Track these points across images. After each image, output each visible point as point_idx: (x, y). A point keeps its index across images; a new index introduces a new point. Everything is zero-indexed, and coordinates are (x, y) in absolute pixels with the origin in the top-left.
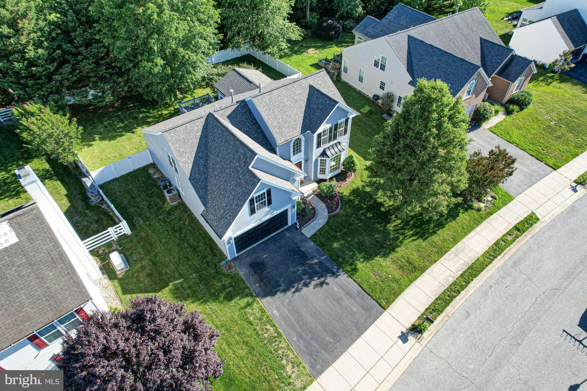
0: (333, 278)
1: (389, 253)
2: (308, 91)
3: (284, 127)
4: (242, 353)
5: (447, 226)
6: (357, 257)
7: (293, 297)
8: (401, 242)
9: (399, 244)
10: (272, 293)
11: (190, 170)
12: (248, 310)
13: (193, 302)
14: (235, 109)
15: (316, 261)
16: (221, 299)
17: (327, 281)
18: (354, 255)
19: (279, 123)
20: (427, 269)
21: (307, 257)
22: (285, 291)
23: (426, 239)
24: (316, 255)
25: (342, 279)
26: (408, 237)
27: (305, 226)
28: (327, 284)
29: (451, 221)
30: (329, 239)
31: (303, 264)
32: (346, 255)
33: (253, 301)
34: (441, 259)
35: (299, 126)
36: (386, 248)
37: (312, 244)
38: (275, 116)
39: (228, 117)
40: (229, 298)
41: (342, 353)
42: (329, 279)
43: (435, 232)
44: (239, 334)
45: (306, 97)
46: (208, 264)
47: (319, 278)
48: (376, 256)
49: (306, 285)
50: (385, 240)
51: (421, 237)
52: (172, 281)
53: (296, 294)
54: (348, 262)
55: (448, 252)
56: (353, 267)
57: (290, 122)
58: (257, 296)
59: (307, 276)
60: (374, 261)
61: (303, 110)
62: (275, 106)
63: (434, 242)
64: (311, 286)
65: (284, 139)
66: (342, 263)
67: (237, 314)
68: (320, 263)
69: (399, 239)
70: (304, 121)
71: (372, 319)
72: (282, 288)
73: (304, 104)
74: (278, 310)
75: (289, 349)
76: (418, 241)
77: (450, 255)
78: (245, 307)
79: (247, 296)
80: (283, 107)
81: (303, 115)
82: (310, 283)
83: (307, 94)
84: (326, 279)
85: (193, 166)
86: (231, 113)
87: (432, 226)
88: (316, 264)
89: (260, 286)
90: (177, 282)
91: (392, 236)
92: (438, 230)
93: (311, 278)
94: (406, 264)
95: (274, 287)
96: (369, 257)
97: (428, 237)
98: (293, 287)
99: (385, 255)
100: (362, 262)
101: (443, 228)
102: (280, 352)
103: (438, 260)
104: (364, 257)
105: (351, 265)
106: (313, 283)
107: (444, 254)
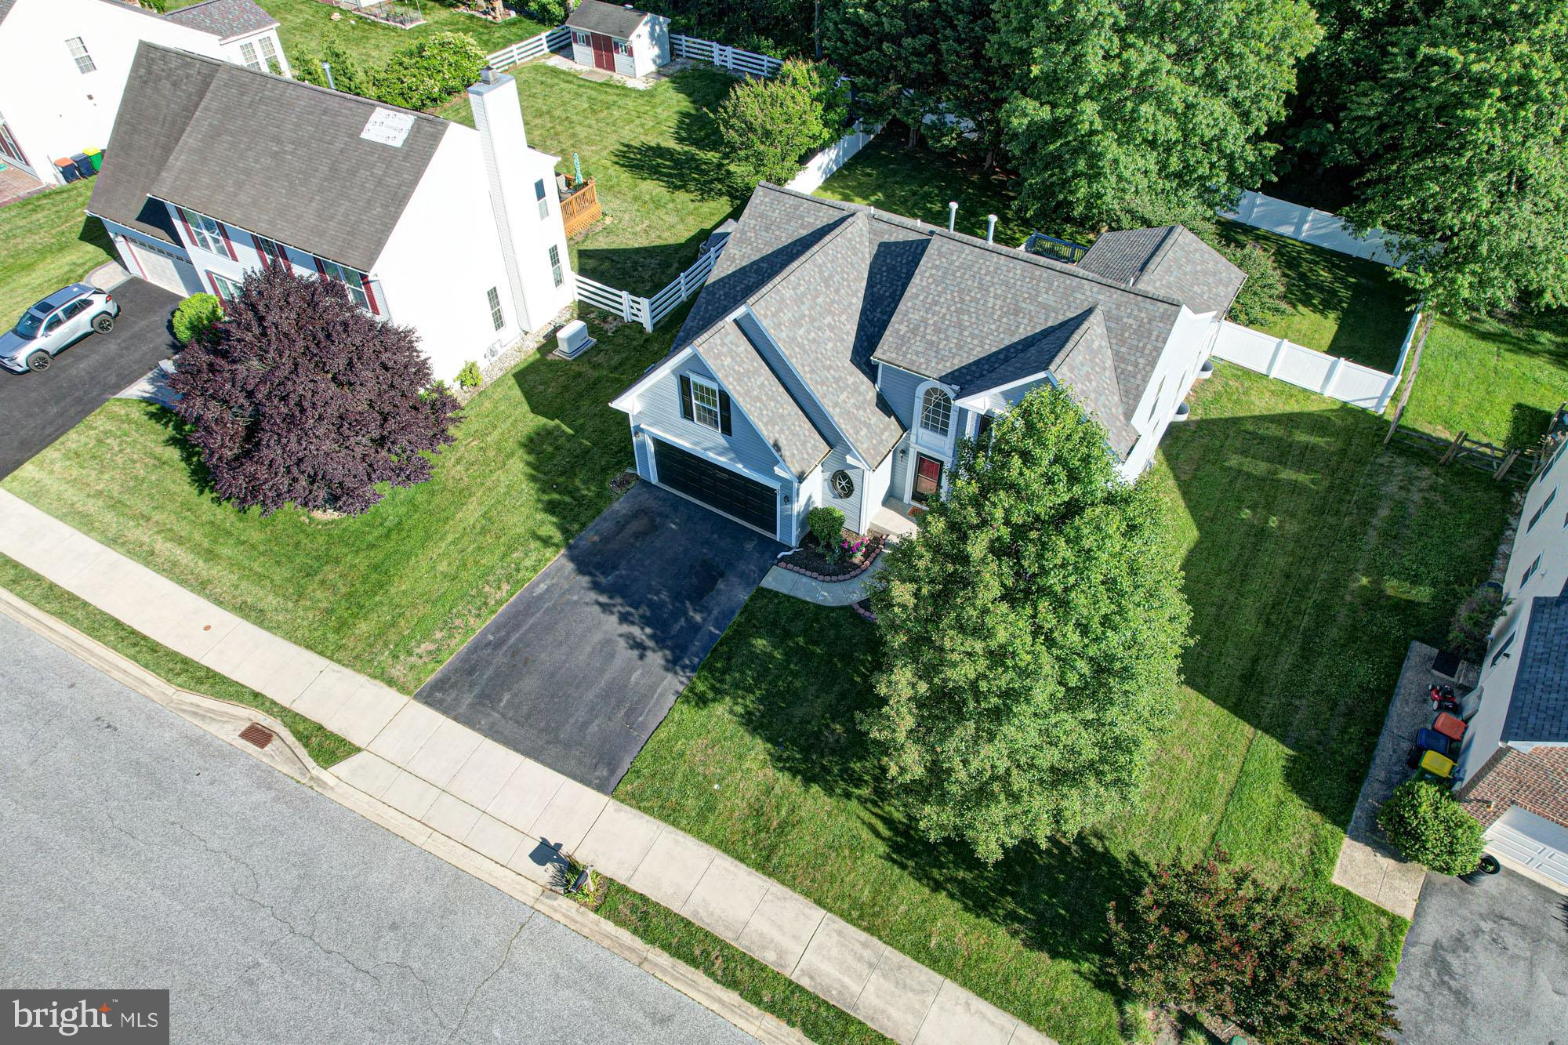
0: (662, 662)
1: (794, 772)
2: (1072, 315)
3: (924, 337)
4: (443, 567)
5: (985, 921)
6: (743, 698)
7: (587, 604)
8: (848, 795)
9: (838, 791)
10: (583, 567)
11: (723, 275)
12: (534, 545)
13: (528, 464)
14: (912, 242)
15: (698, 618)
16: (546, 497)
17: (649, 653)
18: (749, 690)
19: (924, 320)
20: (783, 882)
21: (701, 598)
22: (596, 586)
23: (894, 861)
24: (715, 613)
25: (665, 682)
26: (876, 810)
27: (790, 566)
28: (642, 657)
29: (1014, 934)
30: (775, 624)
31: (677, 596)
32: (743, 673)
33: (556, 545)
34: (838, 919)
35: (956, 361)
36: (806, 759)
37: (743, 596)
38: (936, 303)
39: (880, 245)
40: (551, 508)
41: (479, 730)
42: (656, 659)
43: (937, 887)
44: (480, 548)
45: (1049, 324)
46: (620, 451)
47: (651, 637)
48: (768, 740)
49: (624, 618)
50: (833, 752)
51: (896, 847)
52: (563, 421)
53: (597, 608)
54: (722, 681)
55: (875, 940)
56: (710, 695)
57: (947, 338)
58: (569, 547)
59: (648, 614)
60: (747, 738)
61: (1007, 343)
62: (959, 284)
63: (894, 887)
64: (625, 628)
65: (894, 355)
66: (711, 670)
67: (520, 530)
68: (695, 628)
69: (857, 786)
70: (977, 363)
71: (578, 772)
72: (602, 580)
73: (1024, 332)
74: (547, 590)
75: (466, 634)
76: (878, 843)
77: (865, 945)
78: (539, 538)
79: (565, 531)
80: (973, 299)
81: (994, 349)
82: (633, 623)
83: (1061, 319)
84: (654, 651)
85: (734, 274)
86: (896, 244)
87: (961, 874)
88: (689, 620)
89: (594, 543)
90: (564, 427)
91: (857, 766)
92: (951, 896)
93: (646, 621)
94: (775, 823)
95: (598, 566)
96: (752, 723)
97: (903, 867)
98: (611, 597)
99: (780, 761)
100: (731, 712)
101: (967, 909)
102: (457, 622)
103: (830, 910)
104: (749, 713)
105: (713, 688)
106: (636, 631)
107: (859, 926)
